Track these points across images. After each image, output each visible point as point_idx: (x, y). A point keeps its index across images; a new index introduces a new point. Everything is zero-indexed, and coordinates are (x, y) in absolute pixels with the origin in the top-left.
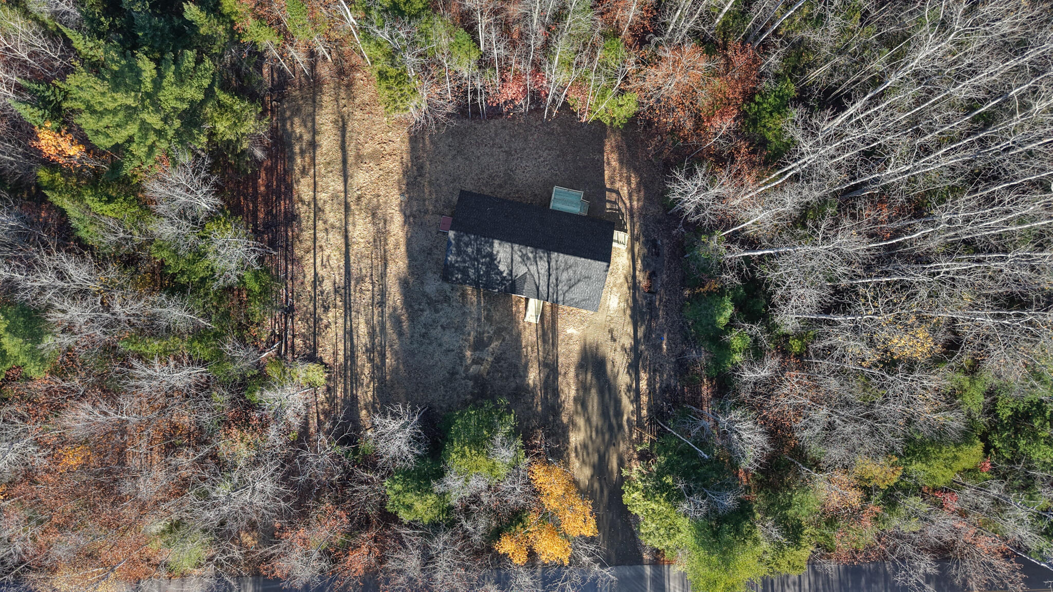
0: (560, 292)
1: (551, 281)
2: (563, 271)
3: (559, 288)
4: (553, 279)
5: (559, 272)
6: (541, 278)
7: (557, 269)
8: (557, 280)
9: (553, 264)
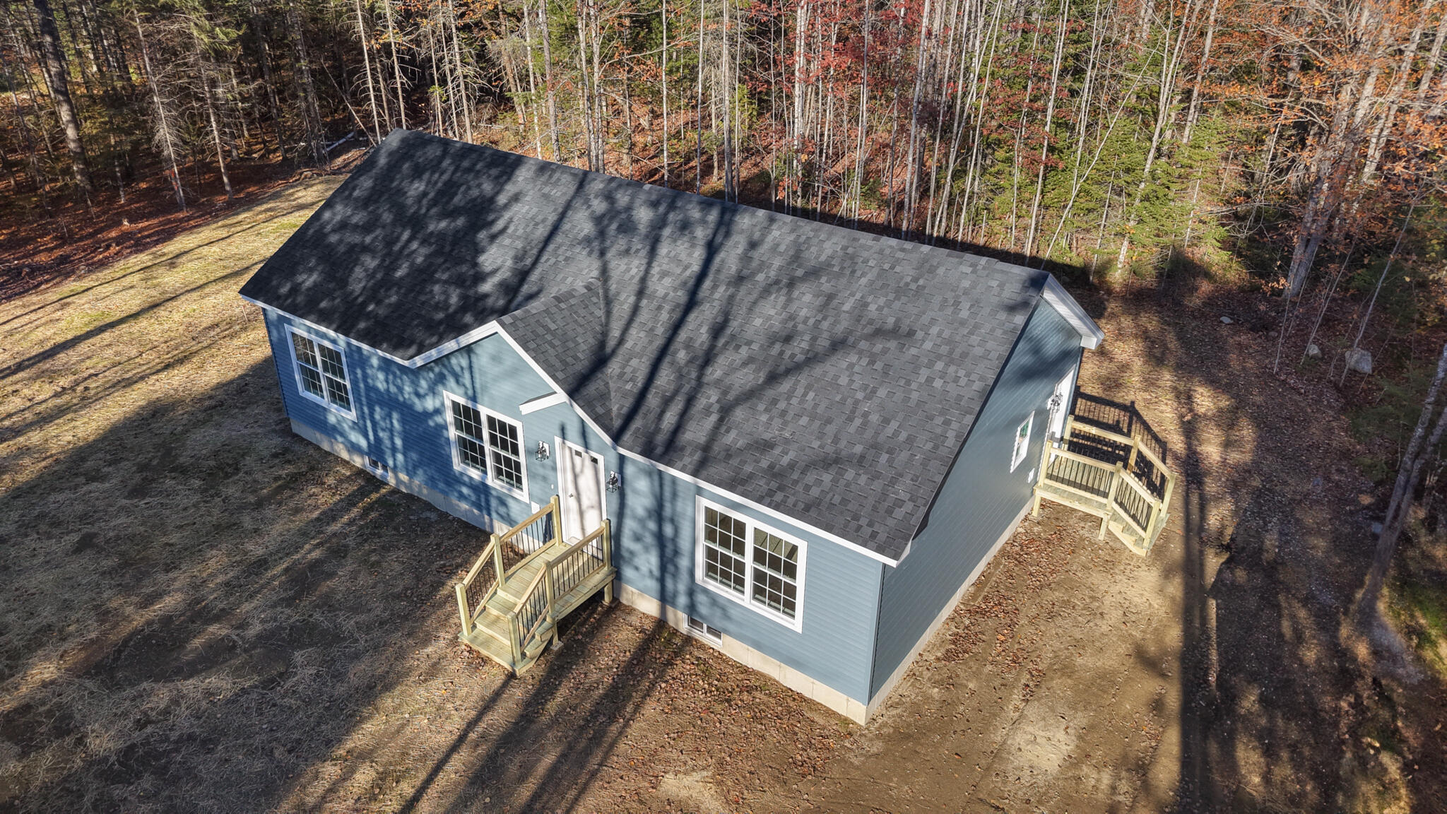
0: (710, 397)
1: (683, 335)
2: (766, 292)
3: (715, 372)
4: (698, 328)
5: (745, 294)
6: (644, 316)
7: (740, 279)
8: (717, 330)
9: (730, 257)
